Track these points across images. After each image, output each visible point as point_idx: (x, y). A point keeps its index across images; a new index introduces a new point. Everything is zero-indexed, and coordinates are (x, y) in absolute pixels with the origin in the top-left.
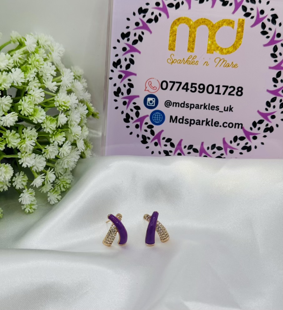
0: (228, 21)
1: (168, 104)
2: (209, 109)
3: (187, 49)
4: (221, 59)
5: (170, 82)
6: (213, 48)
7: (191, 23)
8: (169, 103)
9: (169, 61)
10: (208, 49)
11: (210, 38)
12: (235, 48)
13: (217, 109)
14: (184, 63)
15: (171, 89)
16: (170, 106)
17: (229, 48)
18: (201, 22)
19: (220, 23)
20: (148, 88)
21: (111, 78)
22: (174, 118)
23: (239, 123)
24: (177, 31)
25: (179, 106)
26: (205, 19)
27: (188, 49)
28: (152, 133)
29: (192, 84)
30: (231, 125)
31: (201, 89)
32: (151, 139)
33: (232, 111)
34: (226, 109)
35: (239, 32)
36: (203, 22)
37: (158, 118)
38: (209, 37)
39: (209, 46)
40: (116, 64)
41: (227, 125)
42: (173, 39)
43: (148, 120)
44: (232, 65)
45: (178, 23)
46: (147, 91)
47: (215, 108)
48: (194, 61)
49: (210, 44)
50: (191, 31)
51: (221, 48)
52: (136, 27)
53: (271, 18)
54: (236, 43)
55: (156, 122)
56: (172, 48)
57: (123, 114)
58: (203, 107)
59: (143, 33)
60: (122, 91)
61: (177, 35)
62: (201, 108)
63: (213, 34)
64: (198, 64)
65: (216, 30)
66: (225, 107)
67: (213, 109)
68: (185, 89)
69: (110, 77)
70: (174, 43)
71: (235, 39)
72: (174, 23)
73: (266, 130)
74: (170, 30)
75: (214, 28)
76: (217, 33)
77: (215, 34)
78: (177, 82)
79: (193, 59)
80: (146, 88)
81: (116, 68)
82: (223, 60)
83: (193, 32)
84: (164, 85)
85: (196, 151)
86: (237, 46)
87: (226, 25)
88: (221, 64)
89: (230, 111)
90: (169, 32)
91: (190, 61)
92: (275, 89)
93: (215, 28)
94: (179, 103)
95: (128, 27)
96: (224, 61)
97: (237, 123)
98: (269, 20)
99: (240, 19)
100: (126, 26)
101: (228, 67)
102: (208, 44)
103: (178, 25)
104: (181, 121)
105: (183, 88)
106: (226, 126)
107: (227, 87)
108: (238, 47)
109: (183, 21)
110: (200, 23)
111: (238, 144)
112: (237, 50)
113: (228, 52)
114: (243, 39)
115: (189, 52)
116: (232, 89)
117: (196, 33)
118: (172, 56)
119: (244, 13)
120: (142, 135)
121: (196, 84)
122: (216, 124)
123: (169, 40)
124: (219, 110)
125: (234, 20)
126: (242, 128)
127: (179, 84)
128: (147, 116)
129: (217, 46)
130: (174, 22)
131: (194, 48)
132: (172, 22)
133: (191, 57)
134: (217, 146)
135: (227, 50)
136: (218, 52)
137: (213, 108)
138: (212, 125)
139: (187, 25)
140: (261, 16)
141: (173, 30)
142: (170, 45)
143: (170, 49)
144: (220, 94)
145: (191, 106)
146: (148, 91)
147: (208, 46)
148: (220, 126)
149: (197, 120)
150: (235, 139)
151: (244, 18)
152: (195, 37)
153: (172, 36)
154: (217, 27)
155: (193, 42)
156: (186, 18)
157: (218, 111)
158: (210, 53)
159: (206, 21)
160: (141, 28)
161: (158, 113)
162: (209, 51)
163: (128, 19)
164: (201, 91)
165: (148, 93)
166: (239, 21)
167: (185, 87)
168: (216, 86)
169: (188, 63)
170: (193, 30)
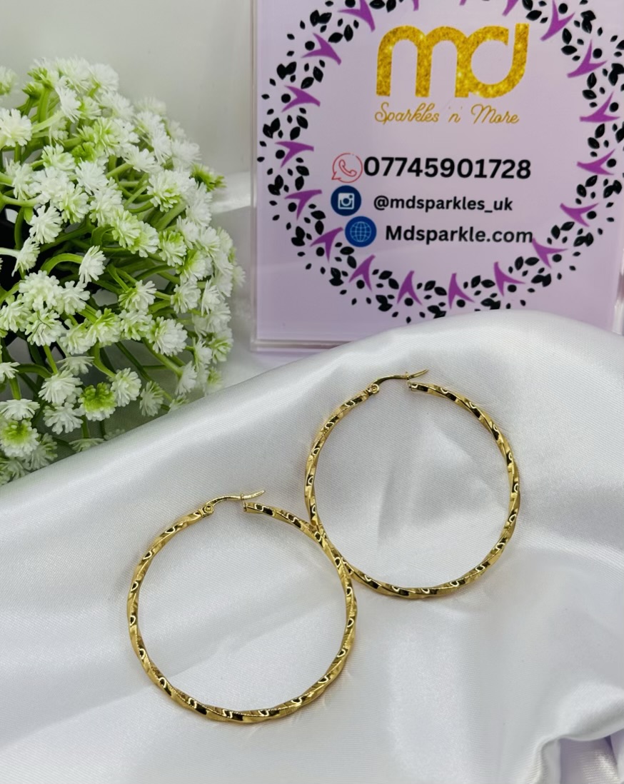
0: (495, 30)
1: (381, 202)
2: (464, 208)
3: (415, 91)
4: (484, 106)
5: (384, 159)
6: (466, 87)
7: (421, 37)
8: (384, 201)
9: (379, 116)
10: (457, 88)
11: (461, 66)
12: (511, 84)
13: (481, 207)
14: (411, 118)
15: (386, 174)
16: (386, 208)
17: (499, 84)
18: (441, 34)
19: (480, 35)
20: (339, 174)
21: (261, 159)
22: (394, 230)
23: (526, 232)
24: (393, 56)
25: (403, 207)
26: (449, 28)
27: (418, 91)
28: (352, 262)
29: (428, 160)
30: (509, 237)
31: (446, 169)
32: (351, 274)
33: (511, 209)
34: (498, 206)
35: (519, 52)
36: (444, 35)
37: (362, 232)
38: (458, 63)
39: (458, 81)
40: (270, 130)
41: (502, 237)
42: (385, 72)
43: (341, 238)
44: (507, 117)
45: (394, 39)
46: (337, 181)
47: (477, 206)
48: (431, 115)
49: (460, 79)
50: (421, 54)
51: (484, 85)
52: (307, 52)
53: (581, 20)
54: (512, 74)
55: (358, 241)
57: (290, 230)
58: (451, 205)
59: (322, 63)
60: (285, 183)
61: (392, 65)
62: (447, 207)
63: (466, 57)
64: (437, 119)
65: (472, 50)
67: (472, 207)
68: (414, 171)
69: (260, 155)
70: (388, 81)
71: (511, 65)
72: (387, 40)
73: (579, 242)
74: (379, 55)
75: (468, 45)
76: (473, 56)
77: (470, 57)
78: (398, 159)
79: (427, 110)
80: (335, 173)
81: (271, 137)
82: (488, 110)
83: (426, 56)
84: (371, 166)
85: (441, 292)
86: (516, 80)
87: (492, 39)
88: (486, 116)
89: (506, 209)
90: (377, 58)
91: (422, 114)
92: (595, 159)
93: (470, 46)
94: (402, 201)
95: (290, 53)
96: (490, 111)
97: (520, 231)
98: (577, 23)
99: (519, 25)
100: (287, 52)
101: (499, 124)
102: (457, 79)
103: (394, 43)
104: (409, 235)
105: (410, 170)
106: (500, 240)
107: (499, 162)
108: (518, 82)
109: (405, 35)
110: (439, 37)
111: (525, 273)
112: (515, 88)
113: (498, 92)
114: (526, 64)
115: (420, 95)
116: (509, 165)
117: (432, 57)
118: (385, 106)
119: (528, 12)
120: (332, 269)
121: (435, 160)
122: (480, 236)
123: (378, 75)
124: (485, 209)
125: (507, 28)
126: (531, 240)
127: (401, 162)
128: (339, 230)
129: (475, 81)
130: (385, 37)
131: (429, 88)
132: (381, 39)
133: (423, 106)
134: (483, 279)
135: (495, 89)
136: (478, 93)
137: (471, 205)
138: (472, 240)
139: (413, 41)
140: (561, 17)
141: (384, 53)
142: (379, 85)
143: (380, 94)
144: (485, 176)
145: (428, 205)
146: (339, 179)
147: (457, 84)
148: (489, 240)
149: (441, 232)
150: (519, 262)
151: (529, 22)
152: (430, 65)
154: (473, 43)
155: (426, 75)
156: (410, 28)
157: (483, 211)
158: (462, 97)
159: (451, 31)
160: (317, 53)
161: (361, 222)
162: (461, 92)
163: (291, 37)
164: (447, 172)
165: (340, 184)
166: (517, 29)
167: (415, 168)
168: (477, 162)
169: (418, 119)
170: (425, 52)
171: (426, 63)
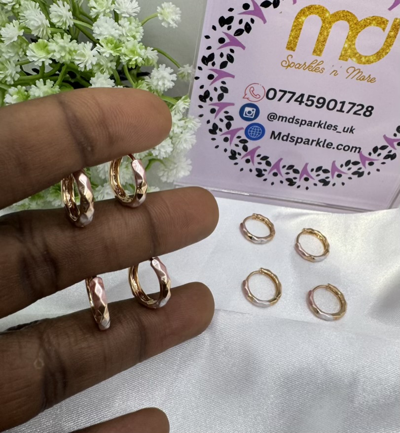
0: (380, 19)
1: (272, 117)
2: (324, 128)
3: (313, 51)
4: (356, 69)
5: (280, 91)
6: (349, 54)
7: (327, 15)
8: (274, 116)
9: (284, 63)
10: (342, 54)
11: (348, 40)
12: (378, 57)
13: (335, 129)
14: (305, 68)
15: (279, 100)
16: (274, 120)
17: (370, 56)
18: (342, 15)
19: (369, 21)
20: (249, 95)
21: (197, 78)
22: (276, 134)
23: (358, 147)
25: (285, 121)
27: (314, 51)
28: (245, 148)
29: (309, 96)
30: (346, 148)
31: (320, 103)
32: (242, 155)
33: (353, 133)
34: (346, 130)
35: (391, 37)
36: (344, 16)
38: (347, 38)
39: (344, 49)
40: (207, 60)
41: (342, 147)
42: (296, 34)
43: (242, 134)
44: (369, 78)
45: (308, 13)
46: (246, 99)
47: (333, 128)
48: (319, 68)
49: (346, 48)
50: (324, 27)
51: (360, 55)
52: (243, 10)
54: (381, 51)
55: (252, 137)
56: (291, 46)
57: (209, 124)
58: (317, 125)
59: (252, 21)
60: (210, 96)
61: (302, 30)
62: (314, 126)
63: (354, 34)
64: (323, 72)
65: (360, 30)
66: (345, 128)
68: (298, 101)
69: (196, 76)
70: (296, 41)
71: (383, 45)
72: (303, 12)
73: (386, 157)
74: (294, 22)
75: (357, 26)
76: (359, 34)
77: (357, 35)
78: (289, 92)
79: (318, 65)
80: (246, 95)
81: (207, 65)
82: (358, 71)
83: (327, 28)
84: (271, 94)
85: (297, 172)
86: (383, 55)
87: (376, 24)
88: (355, 75)
89: (350, 132)
90: (292, 24)
91: (314, 67)
93: (359, 27)
94: (286, 118)
95: (231, 10)
97: (354, 146)
99: (397, 19)
100: (229, 8)
101: (363, 81)
102: (344, 48)
103: (307, 16)
104: (285, 138)
105: (296, 100)
106: (341, 149)
107: (354, 104)
108: (383, 57)
109: (316, 11)
110: (340, 17)
111: (349, 169)
112: (380, 60)
113: (368, 61)
114: (393, 46)
115: (315, 54)
116: (360, 107)
117: (331, 30)
118: (290, 57)
121: (314, 97)
122: (329, 145)
123: (290, 36)
124: (337, 130)
125: (388, 19)
126: (359, 152)
127: (291, 95)
128: (242, 128)
129: (355, 51)
130: (302, 10)
131: (323, 50)
132: (298, 11)
133: (315, 61)
134: (323, 168)
135: (367, 59)
136: (354, 59)
137: (329, 127)
138: (323, 146)
139: (321, 17)
141: (298, 21)
142: (290, 42)
143: (288, 48)
144: (343, 112)
145: (301, 123)
146: (248, 98)
148: (334, 148)
149: (306, 139)
150: (348, 163)
152: (328, 35)
153: (294, 30)
154: (362, 25)
155: (323, 42)
156: (321, 7)
158: (344, 60)
159: (350, 14)
160: (251, 13)
161: (256, 126)
162: (343, 57)
164: (319, 105)
165: (247, 102)
166: (394, 21)
167: (299, 99)
168: (341, 103)
169: (310, 69)
170: (327, 25)
171: (325, 34)
